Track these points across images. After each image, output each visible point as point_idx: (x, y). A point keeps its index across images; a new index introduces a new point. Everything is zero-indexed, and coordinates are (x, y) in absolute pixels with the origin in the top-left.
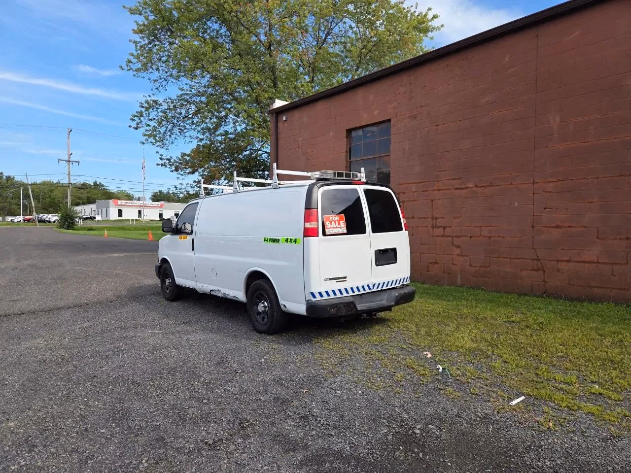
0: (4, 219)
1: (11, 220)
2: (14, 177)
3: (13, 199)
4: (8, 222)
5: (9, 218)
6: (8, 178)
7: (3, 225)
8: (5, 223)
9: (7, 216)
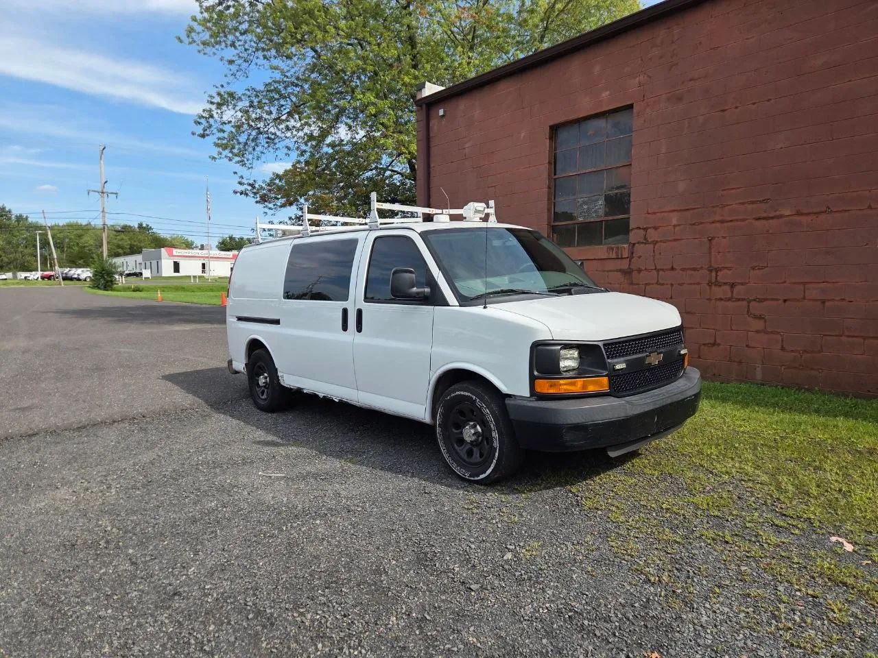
0: (15, 277)
1: (26, 278)
2: (27, 218)
3: (26, 247)
4: (21, 280)
5: (22, 275)
6: (20, 218)
7: (13, 284)
8: (17, 281)
9: (20, 271)
